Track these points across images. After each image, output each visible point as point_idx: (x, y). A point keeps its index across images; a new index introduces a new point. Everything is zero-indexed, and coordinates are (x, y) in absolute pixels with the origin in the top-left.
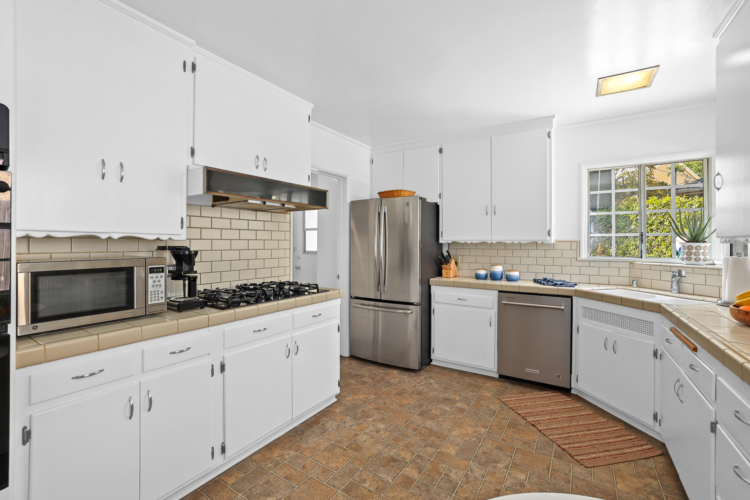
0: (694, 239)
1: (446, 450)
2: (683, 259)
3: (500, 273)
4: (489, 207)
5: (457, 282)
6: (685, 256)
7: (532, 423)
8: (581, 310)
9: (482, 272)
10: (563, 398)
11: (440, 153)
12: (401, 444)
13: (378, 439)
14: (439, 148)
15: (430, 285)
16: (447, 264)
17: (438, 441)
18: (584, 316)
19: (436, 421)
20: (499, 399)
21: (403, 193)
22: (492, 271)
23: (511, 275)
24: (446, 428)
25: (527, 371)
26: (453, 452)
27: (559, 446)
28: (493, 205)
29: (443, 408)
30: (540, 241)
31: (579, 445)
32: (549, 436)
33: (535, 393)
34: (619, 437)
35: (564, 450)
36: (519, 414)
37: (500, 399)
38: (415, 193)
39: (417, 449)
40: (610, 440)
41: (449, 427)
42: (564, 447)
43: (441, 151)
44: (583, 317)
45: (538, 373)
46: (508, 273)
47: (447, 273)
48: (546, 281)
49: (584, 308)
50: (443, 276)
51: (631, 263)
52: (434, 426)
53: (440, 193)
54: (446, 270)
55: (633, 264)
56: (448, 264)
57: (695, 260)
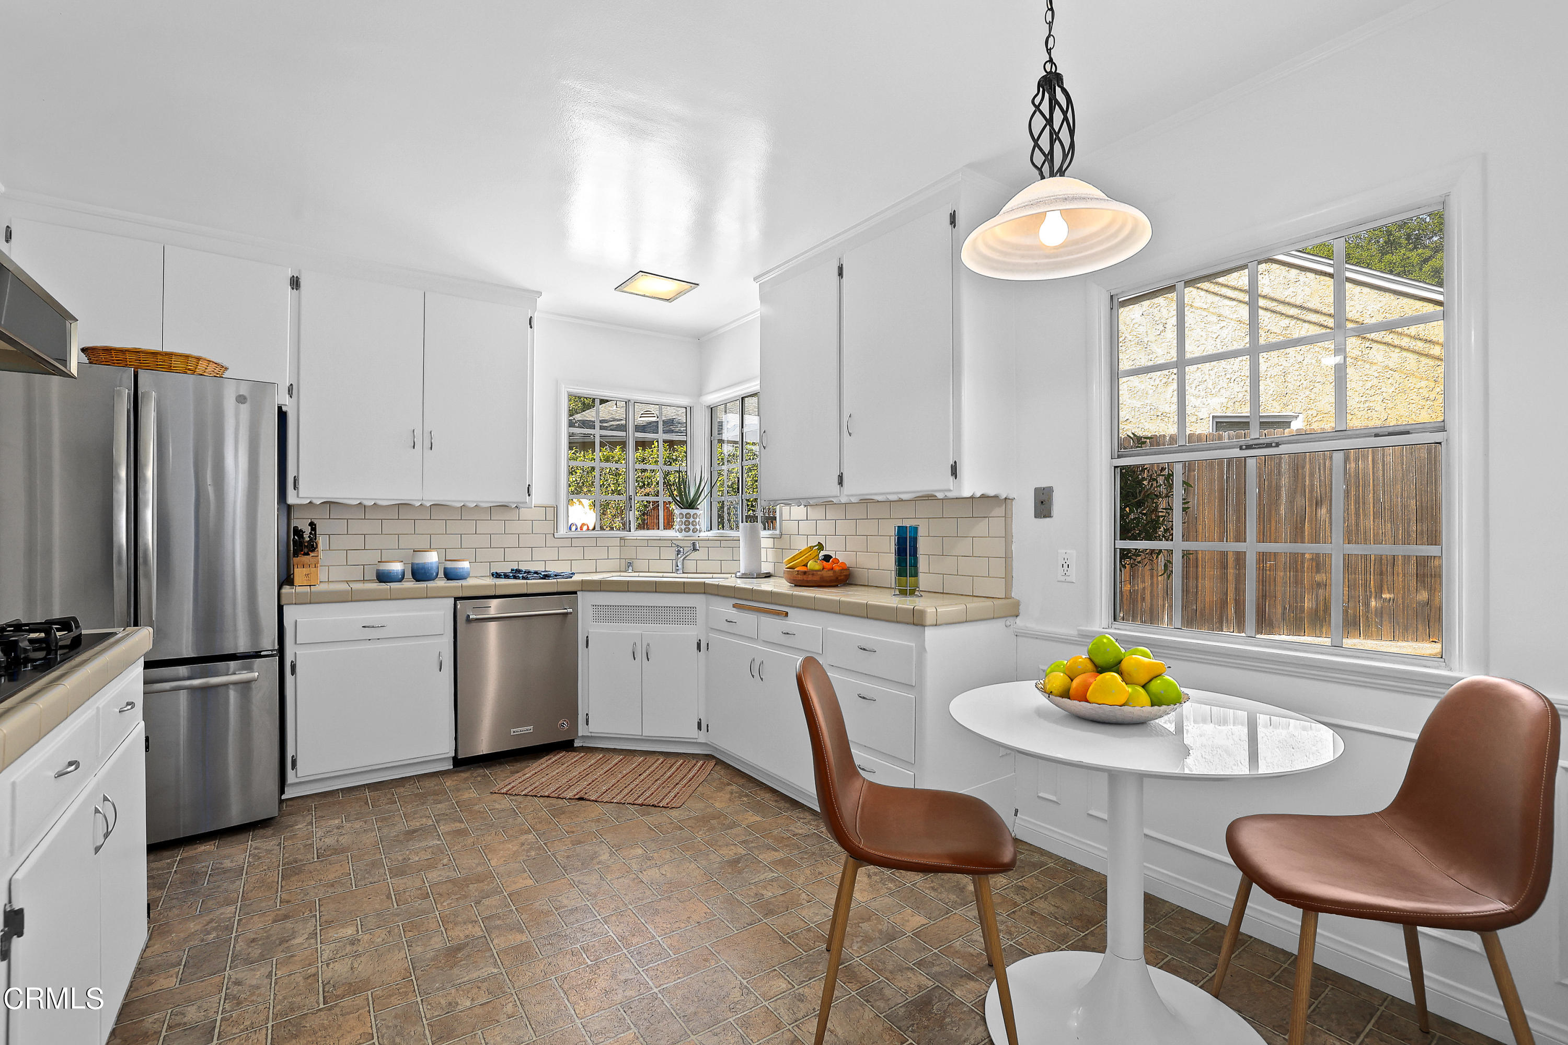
0: (690, 506)
1: (514, 887)
2: (680, 531)
3: (435, 566)
4: (418, 433)
5: (358, 591)
6: (683, 527)
7: (577, 797)
8: (590, 612)
9: (397, 567)
10: (573, 757)
11: (293, 289)
12: (433, 926)
13: (376, 950)
14: (290, 276)
15: (283, 606)
16: (309, 555)
17: (488, 885)
18: (597, 619)
19: (440, 866)
20: (495, 793)
21: (202, 366)
22: (418, 564)
23: (457, 568)
24: (474, 865)
25: (515, 734)
26: (530, 882)
27: (634, 804)
28: (427, 430)
29: (426, 844)
30: (515, 503)
31: (650, 793)
32: (612, 801)
33: (535, 765)
34: (670, 767)
35: (642, 805)
36: (548, 797)
37: (497, 791)
38: (226, 369)
39: (470, 913)
40: (669, 774)
41: (476, 861)
42: (640, 801)
43: (295, 283)
44: (595, 620)
45: (532, 731)
46: (450, 565)
47: (307, 575)
48: (516, 574)
49: (595, 607)
50: (296, 582)
51: (621, 538)
52: (449, 874)
53: (291, 385)
54: (304, 569)
55: (625, 540)
56: (312, 554)
57: (693, 531)
